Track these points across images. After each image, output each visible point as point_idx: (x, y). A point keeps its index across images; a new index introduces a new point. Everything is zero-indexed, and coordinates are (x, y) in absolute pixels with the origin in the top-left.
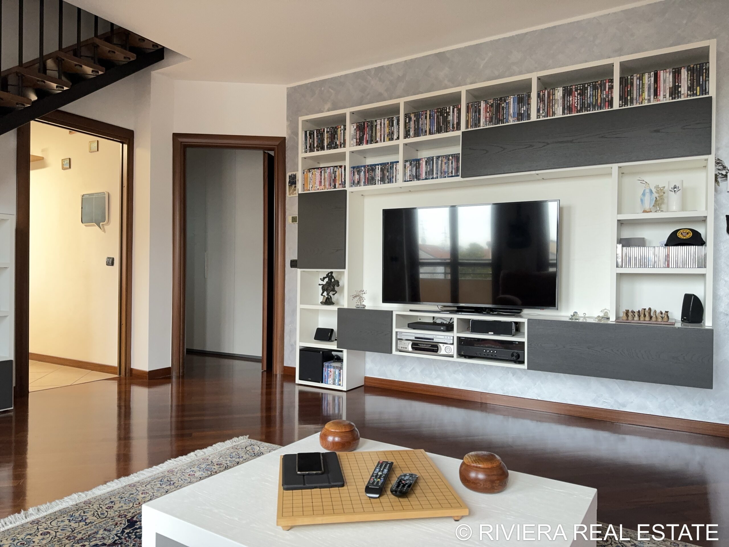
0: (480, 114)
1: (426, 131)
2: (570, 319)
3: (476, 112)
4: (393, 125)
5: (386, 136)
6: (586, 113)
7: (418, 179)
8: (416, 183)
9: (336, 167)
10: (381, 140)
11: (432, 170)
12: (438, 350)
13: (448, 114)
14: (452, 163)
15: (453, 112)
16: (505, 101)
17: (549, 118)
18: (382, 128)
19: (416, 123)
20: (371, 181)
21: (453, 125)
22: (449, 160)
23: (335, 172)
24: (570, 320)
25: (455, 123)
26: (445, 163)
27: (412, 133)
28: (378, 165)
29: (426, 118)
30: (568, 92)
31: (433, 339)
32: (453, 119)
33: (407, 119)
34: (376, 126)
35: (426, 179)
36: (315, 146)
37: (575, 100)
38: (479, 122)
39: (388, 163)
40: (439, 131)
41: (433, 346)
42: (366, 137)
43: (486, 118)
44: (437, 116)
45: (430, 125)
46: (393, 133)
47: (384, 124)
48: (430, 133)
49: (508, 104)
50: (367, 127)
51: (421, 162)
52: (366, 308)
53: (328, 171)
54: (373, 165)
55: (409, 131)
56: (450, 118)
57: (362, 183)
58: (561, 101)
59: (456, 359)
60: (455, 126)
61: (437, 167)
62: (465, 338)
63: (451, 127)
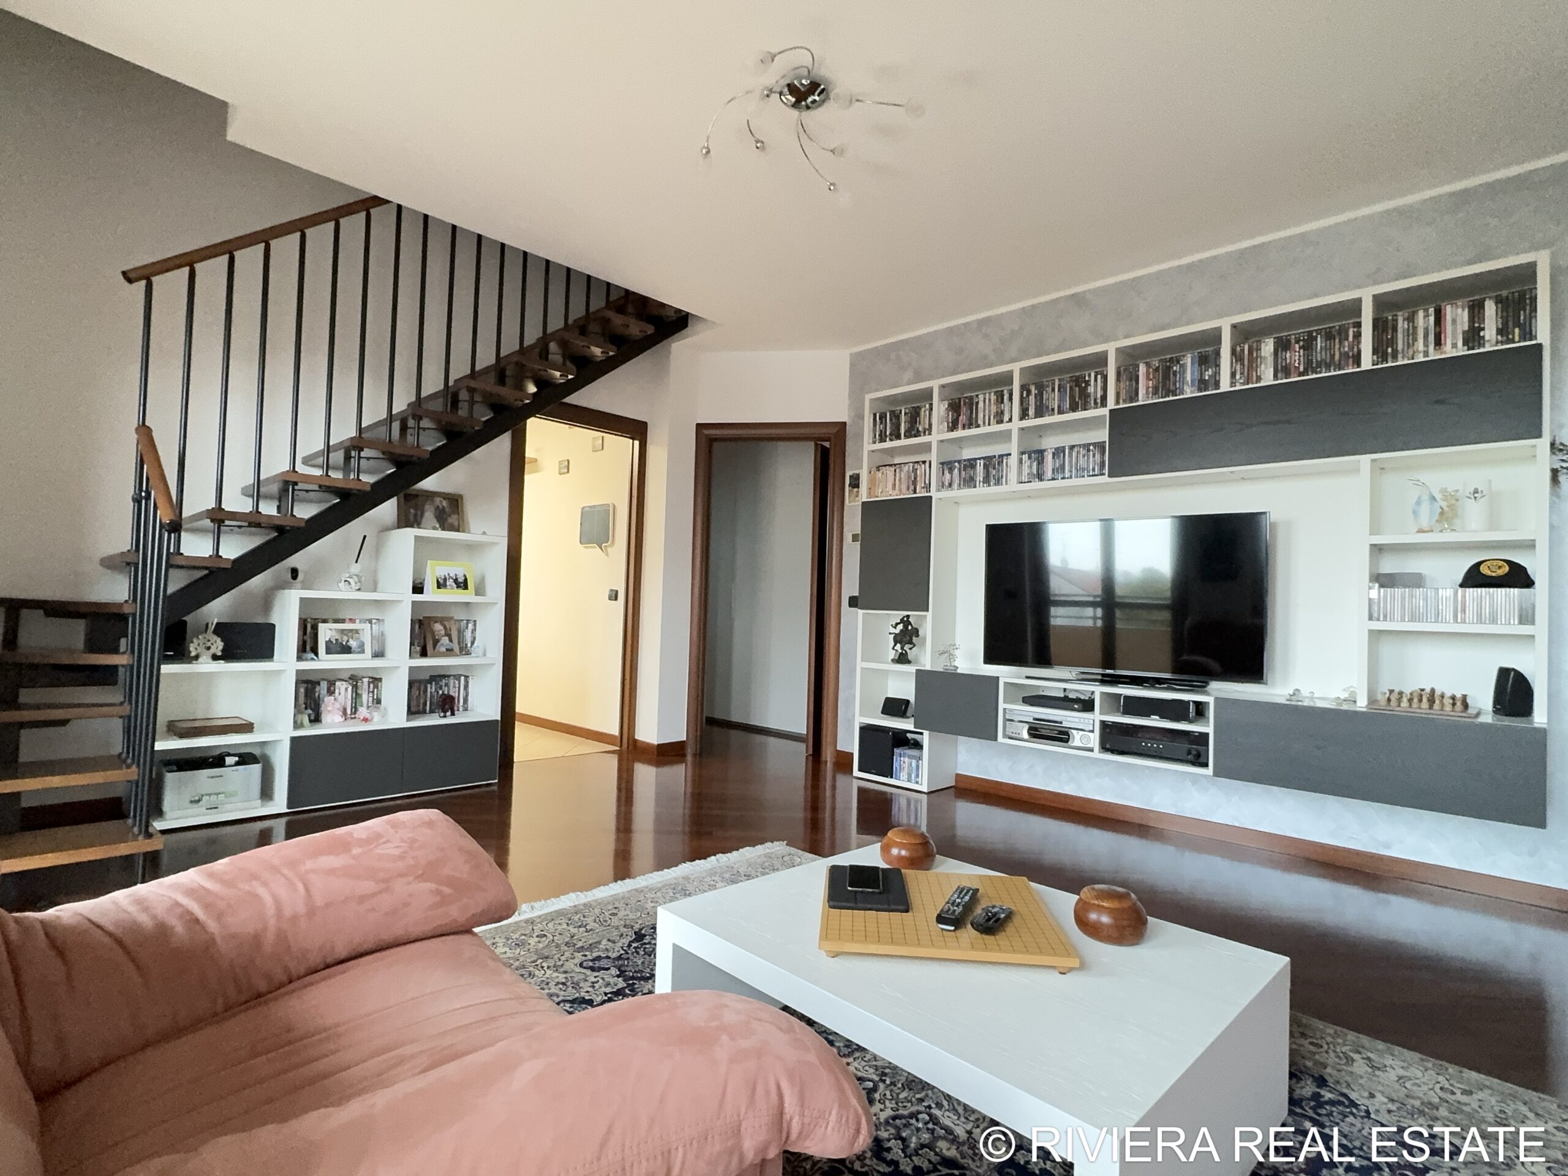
0: (1137, 383)
1: (1053, 410)
2: (1288, 700)
3: (1131, 380)
4: (1002, 402)
5: (992, 417)
6: (1315, 376)
7: (1041, 480)
8: (1037, 485)
9: (918, 462)
10: (984, 423)
11: (1063, 467)
12: (1069, 739)
13: (1088, 383)
14: (1094, 455)
15: (1096, 380)
16: (1178, 362)
17: (1250, 386)
18: (987, 407)
19: (1038, 398)
20: (970, 482)
21: (1095, 400)
22: (1089, 450)
23: (915, 471)
24: (1288, 703)
25: (1099, 396)
26: (1084, 456)
27: (1031, 412)
28: (980, 459)
29: (1053, 390)
30: (1282, 345)
31: (1061, 723)
32: (1096, 392)
33: (1025, 392)
34: (977, 403)
35: (1053, 479)
36: (888, 433)
37: (1295, 357)
38: (1137, 394)
39: (995, 456)
40: (1074, 408)
41: (1061, 733)
42: (963, 419)
43: (1148, 388)
44: (1071, 388)
45: (1060, 400)
46: (1002, 413)
47: (990, 400)
48: (1060, 412)
49: (1183, 366)
50: (964, 404)
51: (1046, 453)
52: (959, 671)
53: (906, 468)
54: (972, 459)
55: (1027, 409)
56: (1091, 389)
57: (955, 486)
58: (1270, 360)
59: (1097, 754)
60: (1099, 401)
61: (1071, 462)
62: (1113, 722)
63: (1092, 402)
